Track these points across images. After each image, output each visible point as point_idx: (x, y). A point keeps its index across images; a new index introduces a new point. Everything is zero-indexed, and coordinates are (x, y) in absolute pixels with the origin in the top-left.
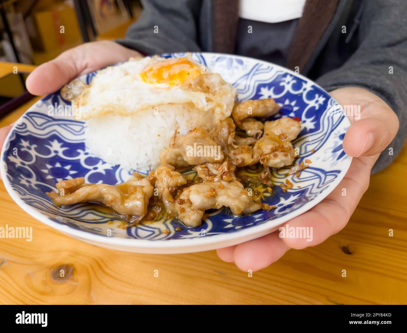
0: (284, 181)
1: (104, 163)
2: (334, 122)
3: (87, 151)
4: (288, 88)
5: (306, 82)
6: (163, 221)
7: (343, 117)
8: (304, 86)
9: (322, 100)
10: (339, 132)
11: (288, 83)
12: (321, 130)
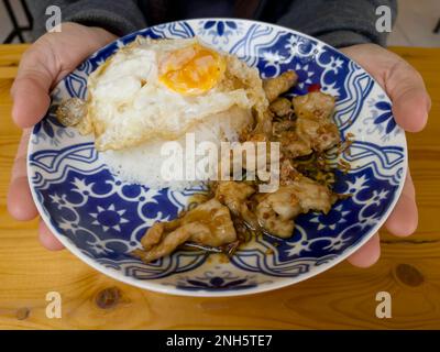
0: (337, 161)
1: (147, 189)
2: (363, 89)
3: (117, 179)
4: (295, 51)
5: (316, 43)
6: (254, 239)
7: (373, 82)
8: (314, 47)
9: (339, 63)
10: (374, 100)
11: (294, 44)
12: (349, 97)
